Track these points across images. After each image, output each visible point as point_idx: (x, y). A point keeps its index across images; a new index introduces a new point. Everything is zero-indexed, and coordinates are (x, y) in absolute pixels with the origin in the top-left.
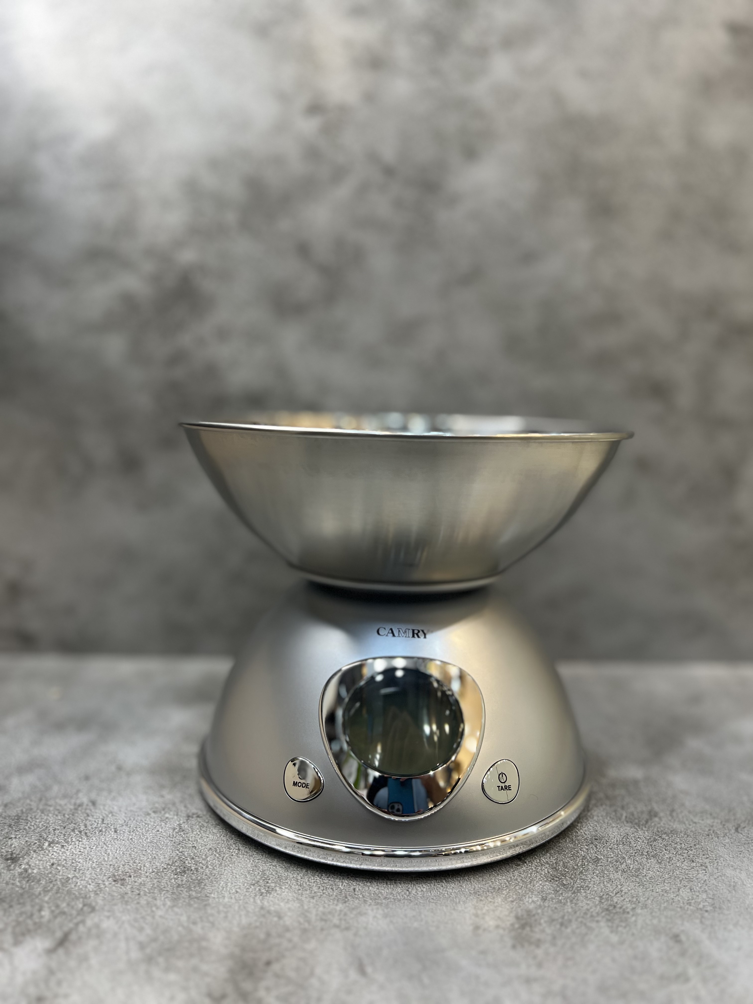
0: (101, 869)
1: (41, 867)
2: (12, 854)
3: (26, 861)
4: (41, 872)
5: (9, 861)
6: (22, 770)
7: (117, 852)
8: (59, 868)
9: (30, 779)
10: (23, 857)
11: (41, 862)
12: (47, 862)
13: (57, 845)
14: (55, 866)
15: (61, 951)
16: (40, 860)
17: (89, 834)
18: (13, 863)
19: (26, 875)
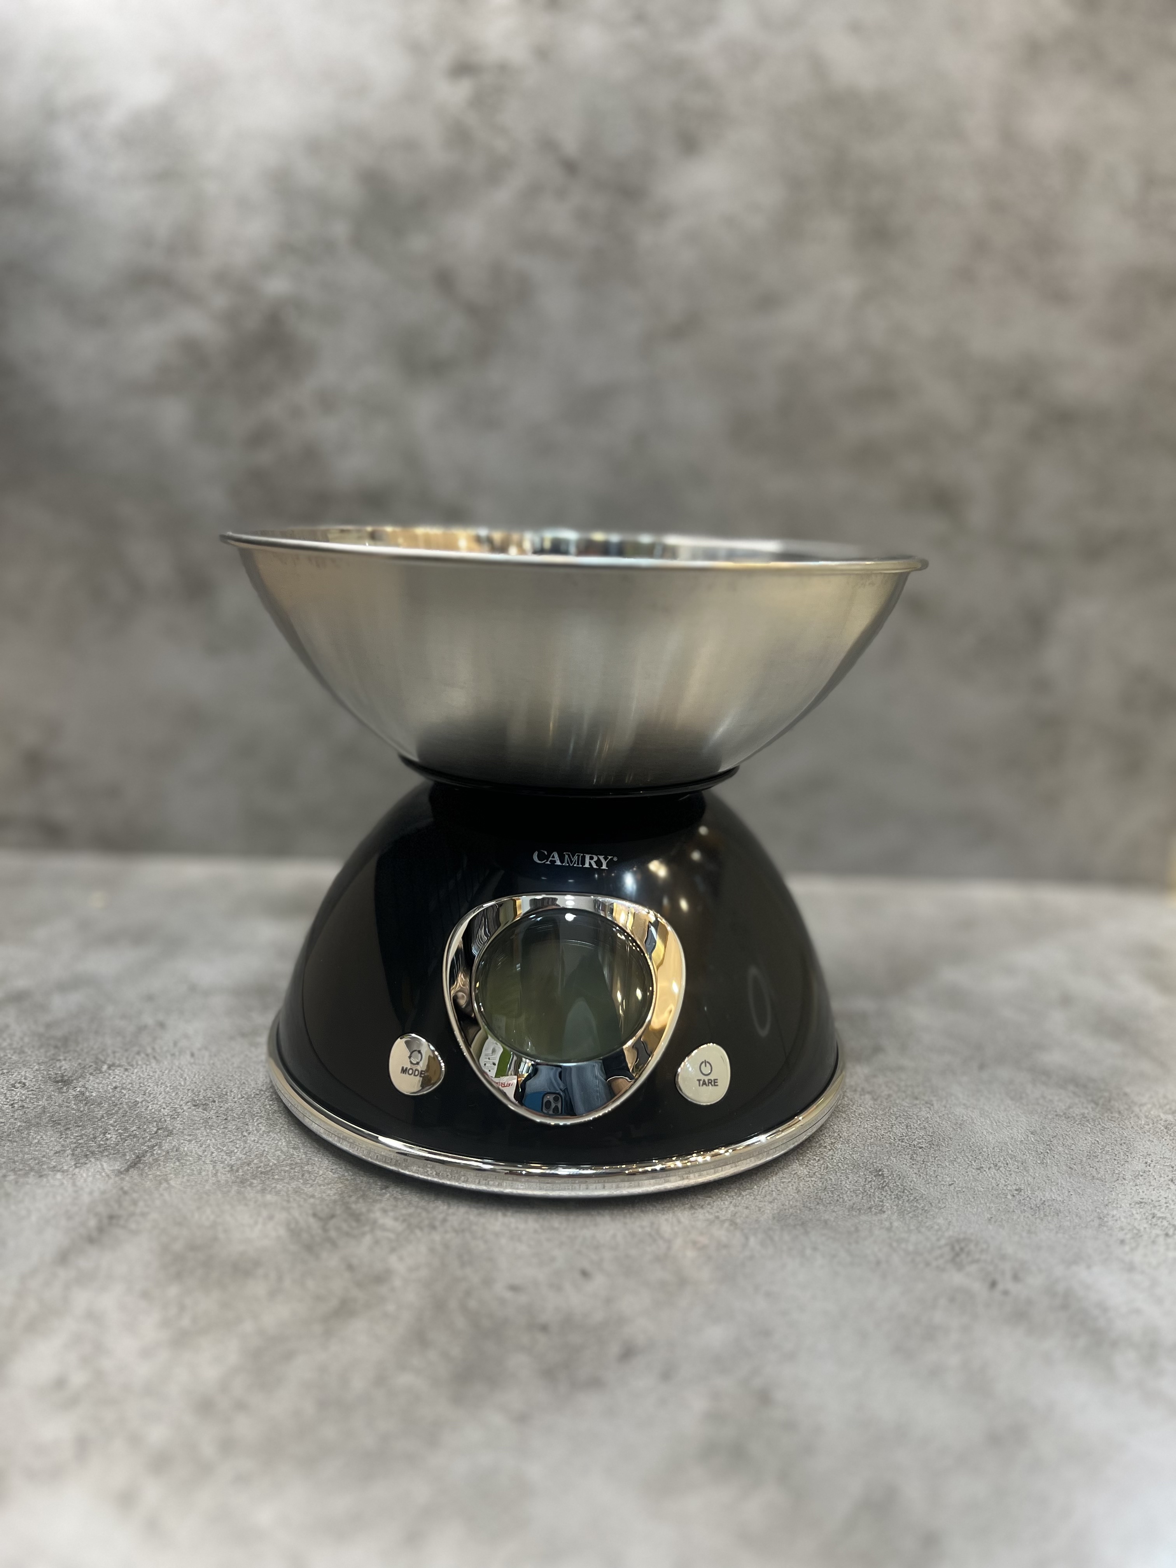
0: (177, 1093)
1: (101, 1090)
2: (62, 1076)
3: (80, 1084)
4: (102, 1095)
5: (60, 1084)
6: (64, 987)
7: (196, 1076)
8: (124, 1092)
9: (75, 999)
10: (77, 1079)
11: (101, 1085)
12: (108, 1086)
13: (119, 1068)
14: (118, 1090)
15: (134, 1172)
16: (99, 1083)
17: (158, 1057)
18: (65, 1085)
19: (82, 1098)
